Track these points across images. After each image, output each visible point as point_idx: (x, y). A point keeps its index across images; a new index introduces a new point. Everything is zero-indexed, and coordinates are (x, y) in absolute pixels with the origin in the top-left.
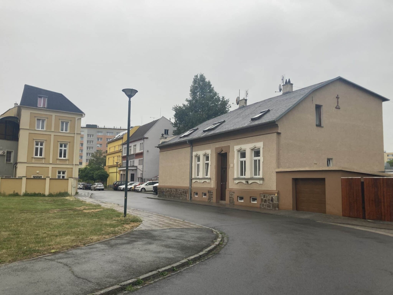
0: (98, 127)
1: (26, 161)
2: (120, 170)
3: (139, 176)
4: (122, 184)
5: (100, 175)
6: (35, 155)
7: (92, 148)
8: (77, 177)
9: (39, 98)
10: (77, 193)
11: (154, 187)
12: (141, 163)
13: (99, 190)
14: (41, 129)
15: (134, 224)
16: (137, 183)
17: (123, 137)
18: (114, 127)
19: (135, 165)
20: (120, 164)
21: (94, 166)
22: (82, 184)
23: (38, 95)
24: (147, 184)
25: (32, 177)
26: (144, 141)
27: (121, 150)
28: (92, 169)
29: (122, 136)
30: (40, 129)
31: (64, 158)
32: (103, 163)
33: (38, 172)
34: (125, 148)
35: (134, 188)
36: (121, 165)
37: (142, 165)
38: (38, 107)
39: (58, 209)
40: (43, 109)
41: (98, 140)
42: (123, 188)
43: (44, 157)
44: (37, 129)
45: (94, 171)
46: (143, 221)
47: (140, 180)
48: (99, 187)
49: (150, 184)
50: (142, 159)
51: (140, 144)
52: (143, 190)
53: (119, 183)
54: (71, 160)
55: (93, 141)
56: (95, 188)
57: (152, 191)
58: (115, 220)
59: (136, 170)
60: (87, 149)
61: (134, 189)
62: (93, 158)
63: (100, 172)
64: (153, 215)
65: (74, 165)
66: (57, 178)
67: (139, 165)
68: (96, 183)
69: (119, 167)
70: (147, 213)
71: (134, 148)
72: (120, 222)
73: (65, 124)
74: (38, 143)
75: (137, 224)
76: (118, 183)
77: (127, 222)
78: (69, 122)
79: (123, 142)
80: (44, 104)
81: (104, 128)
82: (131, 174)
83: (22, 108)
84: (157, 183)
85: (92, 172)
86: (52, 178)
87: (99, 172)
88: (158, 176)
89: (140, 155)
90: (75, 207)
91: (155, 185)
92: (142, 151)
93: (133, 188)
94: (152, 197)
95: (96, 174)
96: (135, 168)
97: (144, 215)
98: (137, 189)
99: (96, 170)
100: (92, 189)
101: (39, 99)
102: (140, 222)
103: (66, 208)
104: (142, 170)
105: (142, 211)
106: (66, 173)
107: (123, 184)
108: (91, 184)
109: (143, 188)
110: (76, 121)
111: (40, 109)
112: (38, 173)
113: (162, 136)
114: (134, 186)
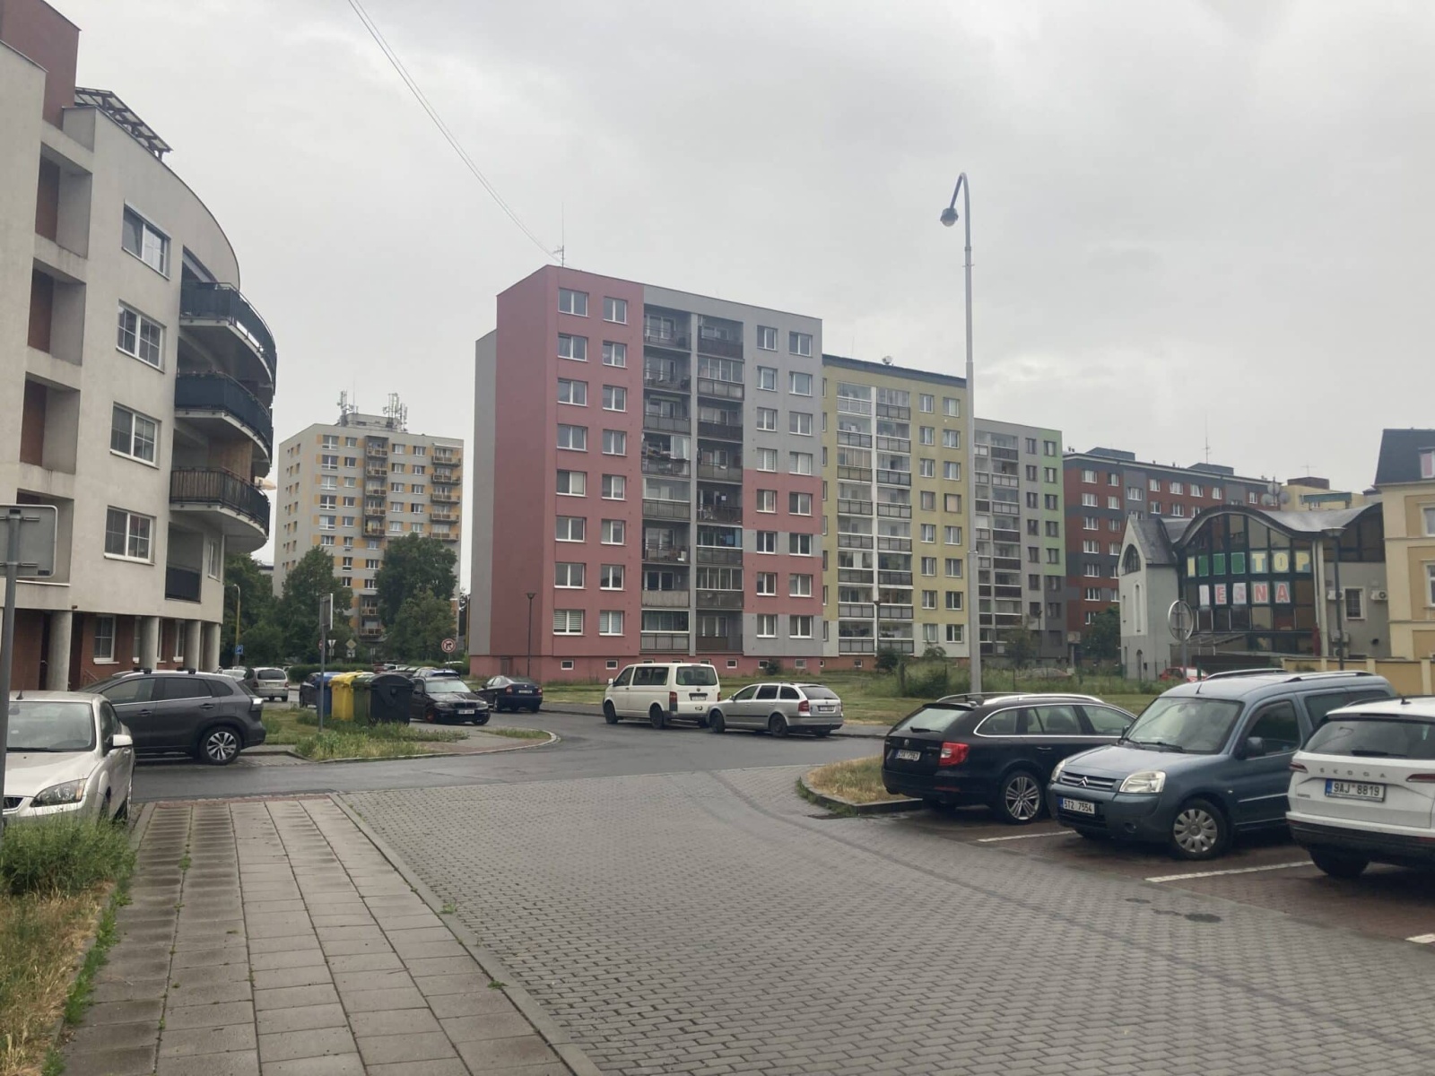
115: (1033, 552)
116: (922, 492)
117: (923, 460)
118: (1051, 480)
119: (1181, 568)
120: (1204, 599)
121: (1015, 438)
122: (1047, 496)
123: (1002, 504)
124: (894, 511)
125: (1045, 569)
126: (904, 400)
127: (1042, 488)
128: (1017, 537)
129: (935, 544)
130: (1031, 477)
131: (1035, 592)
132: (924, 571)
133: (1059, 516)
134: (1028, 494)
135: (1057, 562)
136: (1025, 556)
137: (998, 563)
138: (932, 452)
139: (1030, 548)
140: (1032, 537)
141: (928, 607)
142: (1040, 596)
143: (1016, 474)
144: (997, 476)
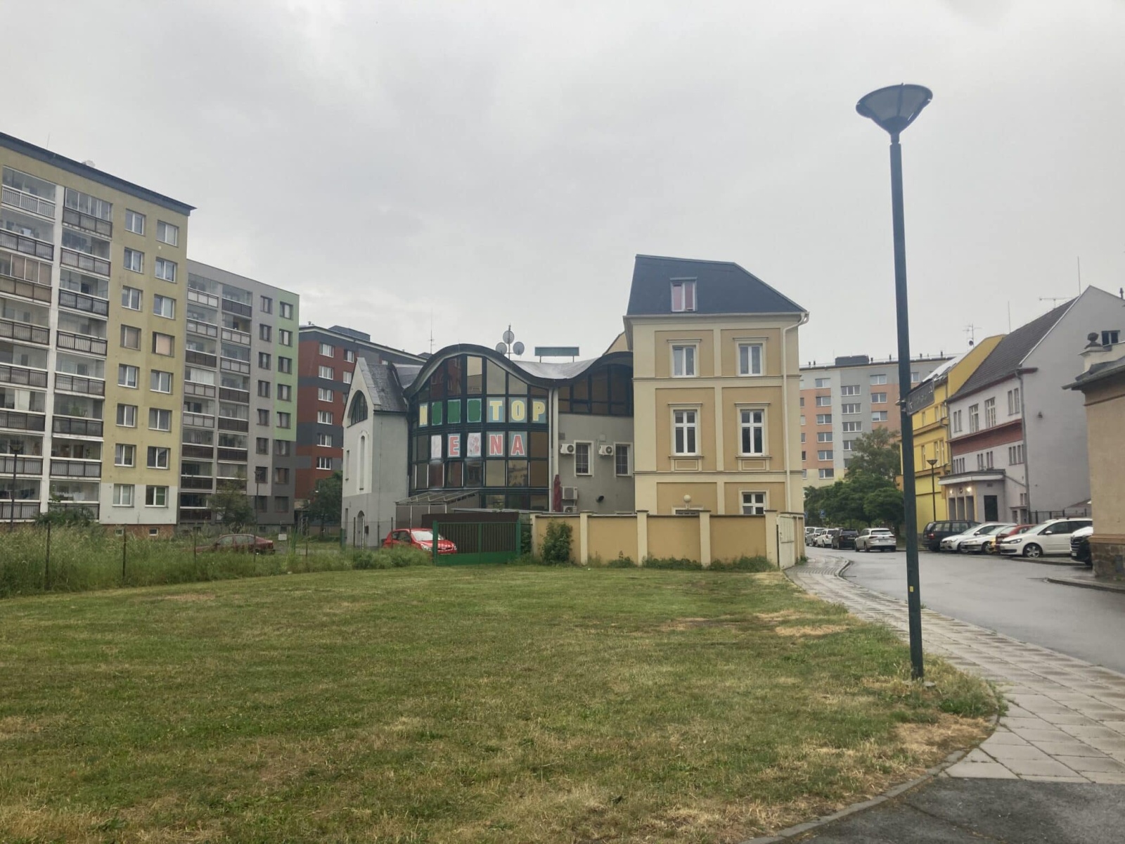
0: (870, 362)
1: (655, 469)
2: (948, 486)
3: (1017, 502)
4: (953, 530)
5: (882, 504)
6: (678, 451)
7: (859, 424)
8: (800, 509)
9: (675, 286)
10: (802, 561)
11: (1077, 542)
12: (1019, 457)
13: (882, 549)
14: (687, 374)
15: (956, 723)
16: (1006, 528)
17: (947, 378)
18: (921, 355)
19: (997, 466)
20: (945, 466)
21: (863, 478)
22: (829, 532)
23: (672, 279)
24: (1046, 530)
25: (674, 513)
26: (1022, 383)
27: (945, 422)
28: (857, 485)
29: (945, 377)
30: (684, 376)
31: (758, 455)
32: (891, 467)
33: (687, 497)
34: (955, 413)
35: (997, 542)
36: (948, 468)
37: (1023, 466)
38: (672, 313)
39: (701, 616)
40: (684, 315)
41: (875, 399)
42: (959, 545)
43: (700, 454)
44: (676, 374)
45: (864, 492)
46: (1013, 710)
47: (1022, 516)
48: (880, 540)
49: (1057, 529)
50: (1021, 443)
51: (1007, 394)
52: (1033, 552)
53: (943, 527)
54: (776, 459)
55: (858, 405)
56: (869, 545)
57: (1069, 555)
58: (868, 692)
59: (1002, 482)
60: (845, 429)
61: (998, 547)
62: (859, 454)
63: (883, 494)
64: (1068, 670)
65: (788, 473)
66: (742, 512)
67: (1011, 464)
68: (870, 530)
69: (942, 474)
70: (1037, 658)
71: (987, 412)
72: (889, 706)
73: (753, 351)
74: (682, 414)
75: (976, 725)
76: (940, 526)
77: (921, 711)
78: (762, 344)
79: (949, 395)
80: (689, 302)
81: (888, 361)
82: (986, 498)
83: (632, 322)
84: (1089, 524)
85: (857, 496)
86: (729, 514)
87: (879, 496)
88: (1089, 500)
89: (1014, 429)
90: (759, 612)
91: (1079, 533)
92: (1019, 416)
93: (994, 544)
94: (1070, 579)
95: (871, 502)
96: (999, 477)
97: (1023, 666)
98: (1006, 548)
99: (871, 487)
100: (858, 545)
101: (674, 290)
102: (994, 717)
103: (730, 614)
104: (1024, 482)
105: (1016, 642)
106: (766, 499)
107: (958, 530)
108: (856, 532)
109: (1030, 545)
110: (784, 338)
111: (680, 318)
112: (688, 502)
113: (1089, 342)
114: (997, 537)
115: (263, 415)
116: (123, 327)
117: (128, 288)
118: (286, 342)
119: (413, 417)
120: (436, 452)
121: (249, 293)
122: (281, 359)
123: (231, 361)
124: (81, 344)
125: (274, 433)
126: (104, 213)
127: (276, 350)
128: (246, 398)
129: (138, 389)
130: (265, 337)
131: (262, 456)
132: (120, 420)
133: (293, 380)
134: (261, 354)
135: (288, 427)
136: (254, 419)
137: (223, 424)
138: (139, 281)
139: (259, 410)
140: (263, 400)
141: (123, 465)
142: (267, 461)
143: (248, 331)
144: (227, 331)
